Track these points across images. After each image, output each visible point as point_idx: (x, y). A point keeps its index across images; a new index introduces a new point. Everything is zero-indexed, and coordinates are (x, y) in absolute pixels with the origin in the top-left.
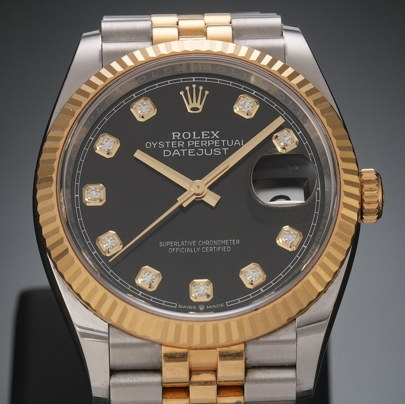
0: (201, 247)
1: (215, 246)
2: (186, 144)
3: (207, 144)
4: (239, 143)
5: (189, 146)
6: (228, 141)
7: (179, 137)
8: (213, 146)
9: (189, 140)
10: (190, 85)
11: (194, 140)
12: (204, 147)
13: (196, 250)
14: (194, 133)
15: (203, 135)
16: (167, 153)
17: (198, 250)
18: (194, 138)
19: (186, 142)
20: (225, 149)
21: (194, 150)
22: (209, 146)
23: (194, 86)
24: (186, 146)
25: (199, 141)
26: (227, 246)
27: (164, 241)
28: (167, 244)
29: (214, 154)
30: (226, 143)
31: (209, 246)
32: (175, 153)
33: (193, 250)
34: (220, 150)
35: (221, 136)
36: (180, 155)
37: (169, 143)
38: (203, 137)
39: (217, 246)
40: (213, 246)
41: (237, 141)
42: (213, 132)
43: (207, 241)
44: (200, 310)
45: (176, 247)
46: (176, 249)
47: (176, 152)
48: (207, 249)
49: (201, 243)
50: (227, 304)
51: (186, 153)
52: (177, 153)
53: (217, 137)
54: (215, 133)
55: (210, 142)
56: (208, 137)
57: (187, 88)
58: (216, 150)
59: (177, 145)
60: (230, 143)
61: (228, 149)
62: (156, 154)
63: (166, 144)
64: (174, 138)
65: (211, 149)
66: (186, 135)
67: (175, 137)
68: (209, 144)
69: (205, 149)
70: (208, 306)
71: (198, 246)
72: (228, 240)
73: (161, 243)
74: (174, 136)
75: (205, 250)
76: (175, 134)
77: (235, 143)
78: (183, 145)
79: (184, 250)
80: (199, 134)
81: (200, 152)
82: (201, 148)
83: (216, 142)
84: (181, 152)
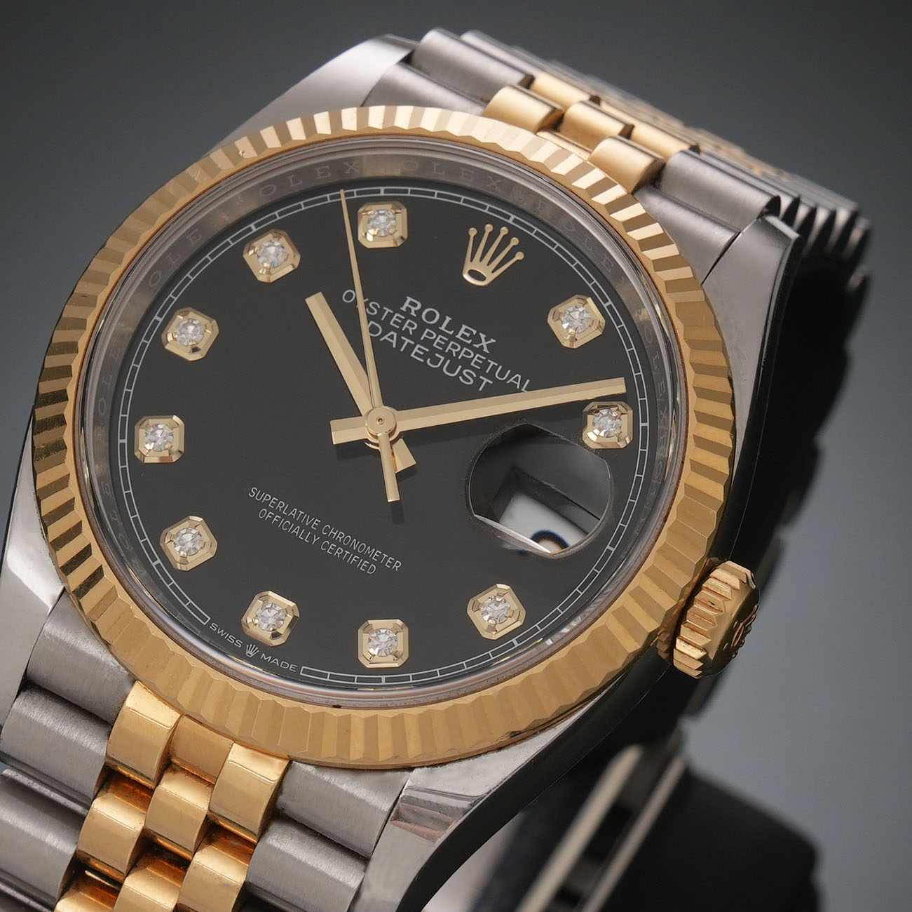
0: (324, 538)
1: (351, 550)
2: (419, 332)
3: (458, 353)
4: (518, 384)
5: (422, 339)
6: (500, 367)
7: (415, 311)
8: (466, 363)
9: (431, 327)
10: (498, 225)
11: (439, 332)
12: (448, 355)
13: (311, 539)
14: (448, 319)
15: (462, 332)
16: (374, 330)
17: (315, 540)
18: (443, 328)
19: (423, 326)
20: (486, 380)
21: (427, 350)
22: (460, 357)
23: (504, 231)
24: (416, 337)
25: (447, 339)
26: (372, 562)
27: (263, 489)
28: (264, 499)
29: (460, 378)
30: (494, 368)
31: (339, 544)
32: (389, 337)
33: (304, 536)
34: (475, 376)
35: (494, 352)
36: (394, 346)
37: (389, 313)
38: (458, 336)
39: (355, 553)
40: (345, 548)
41: (518, 377)
42: (483, 336)
43: (341, 532)
45: (277, 512)
46: (273, 517)
47: (392, 337)
48: (331, 548)
49: (328, 530)
50: (302, 671)
51: (410, 348)
52: (393, 339)
53: (486, 350)
54: (486, 341)
55: (467, 353)
56: (469, 340)
57: (489, 228)
58: (467, 373)
59: (402, 325)
60: (501, 374)
61: (491, 382)
63: (381, 312)
64: (404, 309)
65: (460, 367)
66: (431, 316)
67: (407, 308)
68: (462, 354)
69: (448, 361)
70: (264, 655)
71: (318, 533)
72: (380, 552)
73: (254, 490)
74: (407, 304)
75: (327, 546)
76: (411, 303)
77: (511, 380)
78: (413, 330)
79: (287, 526)
80: (454, 326)
81: (435, 361)
82: (442, 353)
83: (476, 358)
84: (400, 342)
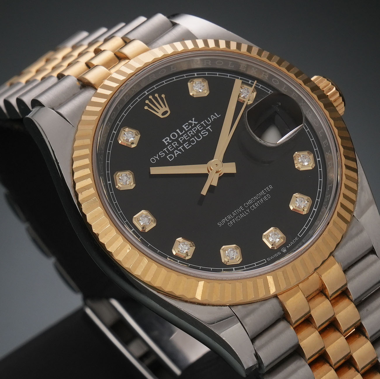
0: (249, 207)
1: (257, 200)
2: (179, 142)
3: (193, 132)
4: (215, 117)
5: (182, 142)
6: (205, 120)
7: (169, 140)
8: (198, 131)
9: (178, 138)
10: (147, 98)
11: (182, 135)
12: (193, 136)
13: (247, 212)
14: (178, 130)
15: (185, 128)
16: (171, 157)
17: (248, 211)
18: (181, 134)
19: (177, 140)
20: (209, 127)
21: (187, 142)
22: (195, 133)
23: (150, 97)
24: (180, 144)
25: (186, 134)
26: (266, 195)
27: (220, 220)
28: (224, 222)
29: (204, 136)
30: (205, 123)
31: (254, 203)
32: (176, 153)
33: (245, 214)
34: (205, 130)
35: (199, 120)
36: (181, 153)
37: (166, 149)
38: (186, 130)
39: (259, 199)
40: (256, 202)
41: (212, 116)
42: (190, 121)
43: (249, 201)
44: (284, 252)
45: (231, 220)
48: (254, 207)
49: (246, 205)
50: (299, 236)
51: (184, 148)
52: (178, 152)
53: (196, 123)
54: (193, 121)
55: (195, 130)
56: (189, 127)
57: (147, 102)
58: (203, 133)
59: (173, 147)
60: (209, 121)
61: (210, 126)
62: (163, 162)
63: (164, 152)
64: (167, 144)
65: (199, 134)
66: (174, 136)
67: (167, 142)
68: (194, 131)
69: (195, 137)
70: (287, 246)
71: (245, 209)
72: (263, 191)
73: (219, 224)
74: (165, 142)
75: (253, 208)
76: (166, 140)
77: (212, 119)
78: (177, 144)
79: (238, 218)
80: (182, 129)
81: (193, 141)
82: (191, 138)
83: (198, 127)
84: (180, 150)
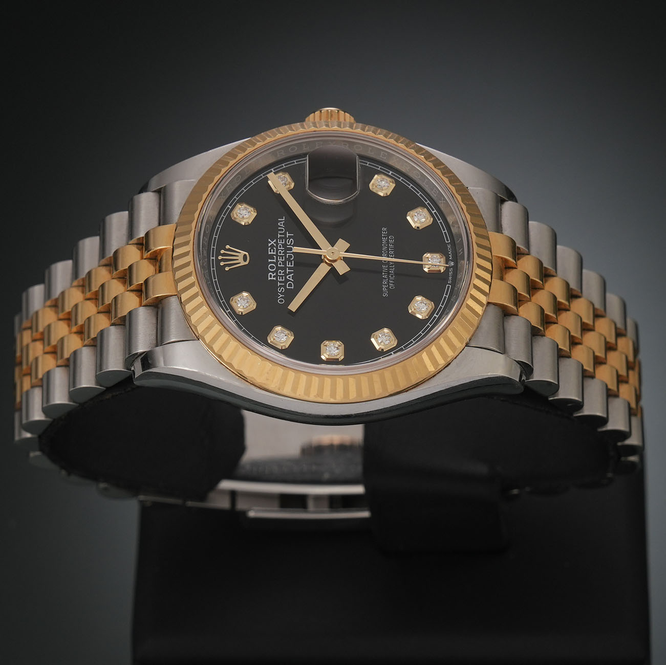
1: (388, 249)
2: (281, 268)
3: (282, 250)
4: (282, 222)
5: (284, 266)
6: (279, 232)
7: (273, 274)
8: (285, 245)
9: (277, 265)
10: (218, 261)
11: (277, 261)
12: (285, 253)
14: (269, 260)
15: (272, 253)
16: (290, 285)
17: (392, 263)
18: (275, 261)
19: (278, 268)
20: (288, 235)
21: (287, 262)
22: (284, 248)
23: (220, 257)
24: (284, 269)
25: (279, 257)
26: (388, 239)
27: (382, 292)
29: (292, 244)
30: (280, 234)
31: (388, 254)
33: (392, 268)
34: (288, 239)
35: (274, 237)
36: (293, 274)
37: (279, 283)
38: (275, 253)
39: (388, 246)
40: (388, 251)
41: (280, 224)
42: (269, 245)
44: (453, 265)
45: (388, 283)
46: (391, 283)
47: (289, 277)
50: (448, 242)
51: (290, 268)
53: (275, 241)
54: (271, 242)
55: (280, 247)
56: (274, 249)
57: (222, 264)
58: (289, 243)
59: (282, 276)
60: (282, 230)
61: (288, 232)
62: (291, 295)
63: (281, 286)
64: (275, 279)
65: (288, 246)
66: (272, 267)
67: (274, 277)
68: (282, 248)
69: (288, 252)
70: (450, 259)
72: (383, 238)
73: (384, 295)
74: (272, 278)
76: (271, 277)
77: (282, 226)
78: (282, 271)
79: (392, 276)
80: (271, 257)
81: (290, 257)
82: (285, 256)
83: (280, 243)
84: (290, 273)
